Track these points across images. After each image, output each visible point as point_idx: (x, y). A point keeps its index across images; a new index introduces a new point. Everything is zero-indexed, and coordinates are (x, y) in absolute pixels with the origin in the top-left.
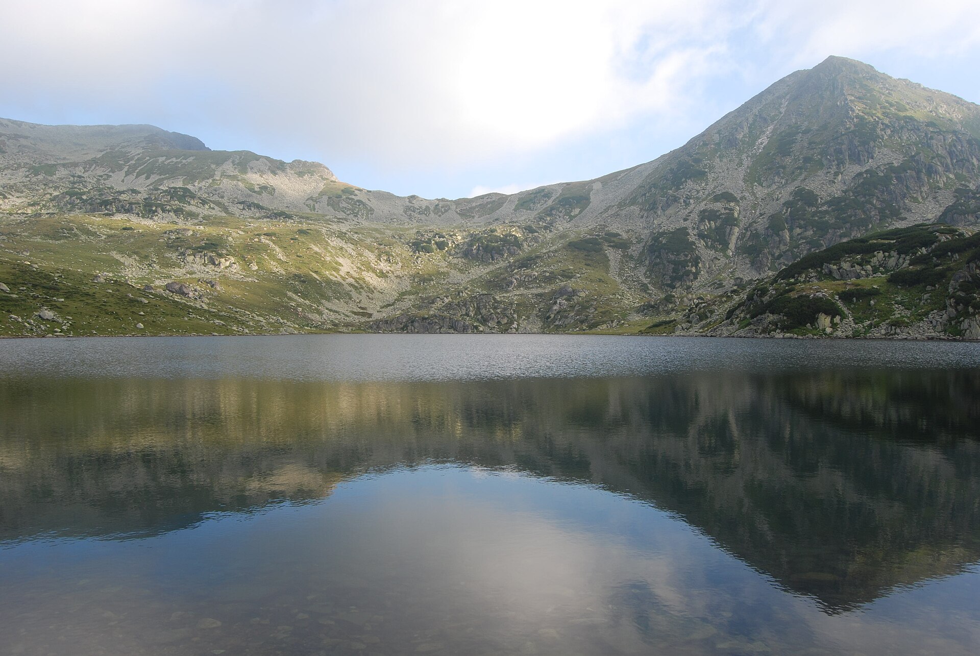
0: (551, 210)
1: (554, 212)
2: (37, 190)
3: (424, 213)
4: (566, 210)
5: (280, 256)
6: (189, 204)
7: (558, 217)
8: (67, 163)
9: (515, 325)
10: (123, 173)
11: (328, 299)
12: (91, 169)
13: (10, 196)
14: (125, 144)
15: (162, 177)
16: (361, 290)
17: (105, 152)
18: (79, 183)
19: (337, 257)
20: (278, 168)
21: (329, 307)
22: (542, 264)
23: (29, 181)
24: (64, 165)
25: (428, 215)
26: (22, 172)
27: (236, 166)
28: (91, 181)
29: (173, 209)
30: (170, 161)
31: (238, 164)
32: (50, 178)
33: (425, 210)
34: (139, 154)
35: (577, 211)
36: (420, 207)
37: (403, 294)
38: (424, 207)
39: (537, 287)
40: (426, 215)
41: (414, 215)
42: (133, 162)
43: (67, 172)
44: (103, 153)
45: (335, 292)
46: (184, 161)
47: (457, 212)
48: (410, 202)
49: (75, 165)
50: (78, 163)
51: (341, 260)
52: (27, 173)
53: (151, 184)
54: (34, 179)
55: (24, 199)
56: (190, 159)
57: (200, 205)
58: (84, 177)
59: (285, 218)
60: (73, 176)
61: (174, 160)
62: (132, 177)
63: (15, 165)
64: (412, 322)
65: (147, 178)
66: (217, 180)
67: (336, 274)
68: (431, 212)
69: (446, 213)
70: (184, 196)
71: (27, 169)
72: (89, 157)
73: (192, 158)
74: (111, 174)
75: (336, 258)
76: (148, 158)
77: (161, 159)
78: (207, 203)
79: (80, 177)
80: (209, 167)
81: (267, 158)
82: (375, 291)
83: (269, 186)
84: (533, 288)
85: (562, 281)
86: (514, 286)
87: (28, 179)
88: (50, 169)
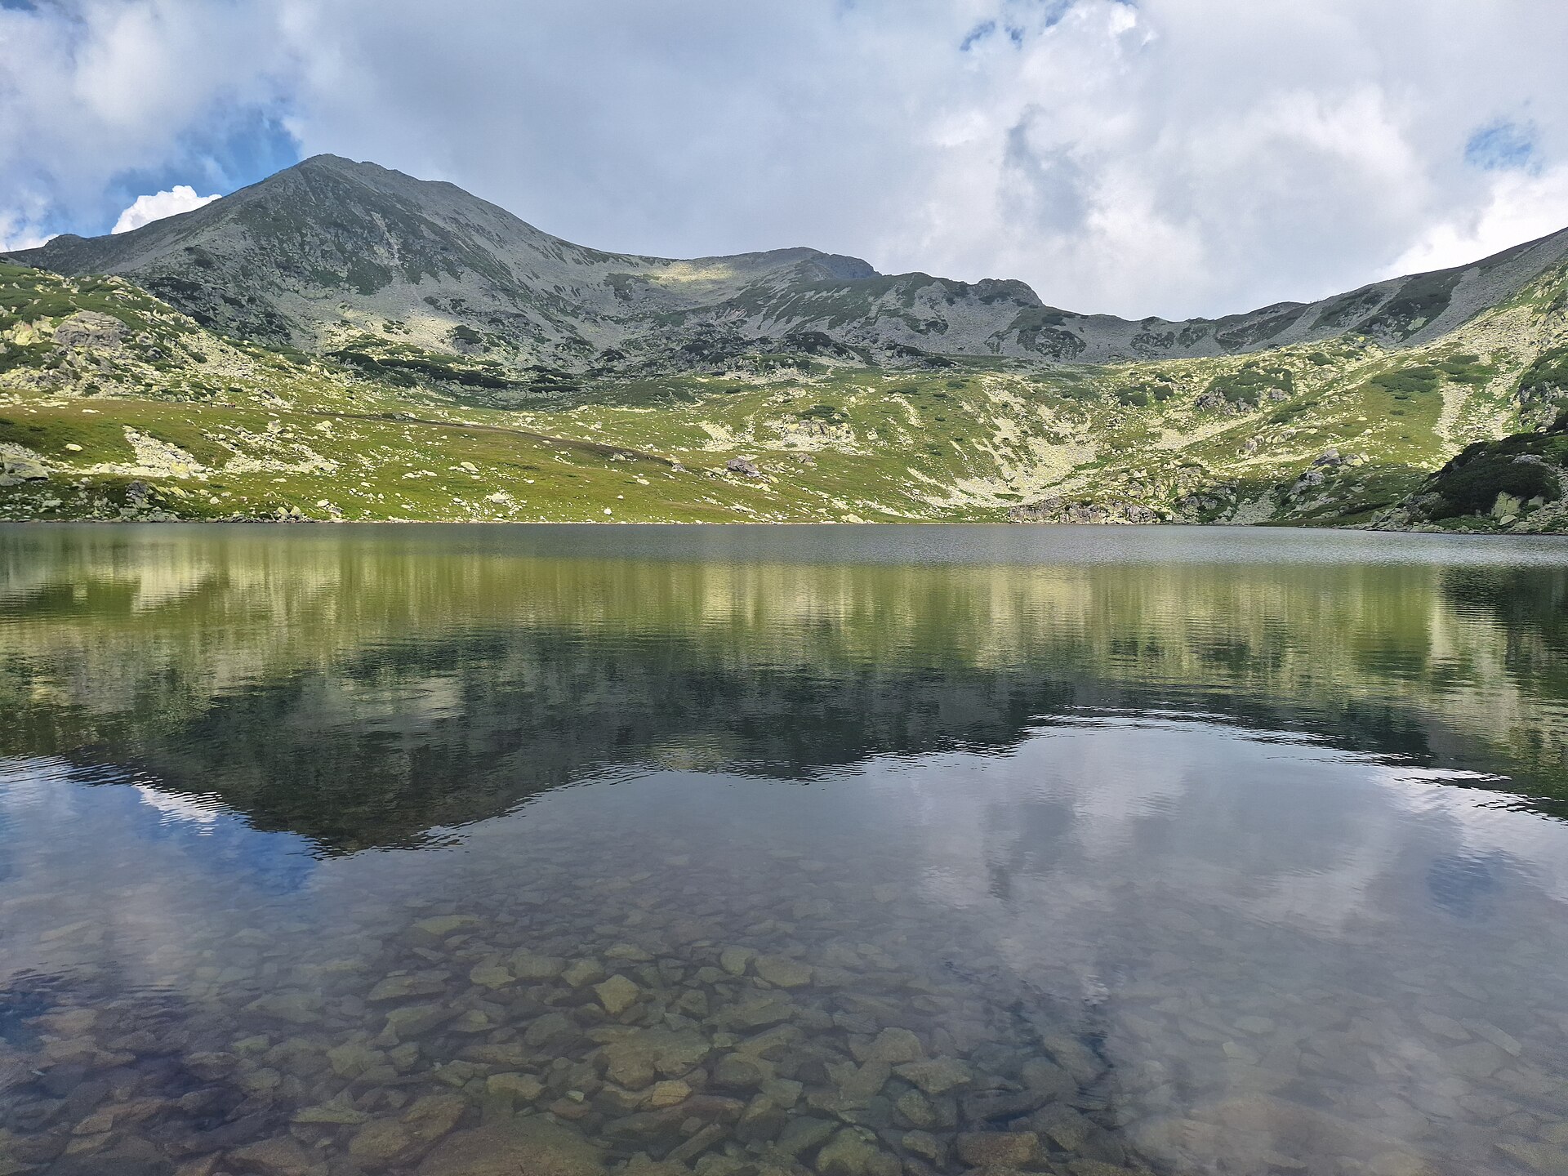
0: (1370, 326)
1: (1375, 327)
2: (658, 346)
3: (1163, 344)
4: (1399, 322)
5: (914, 421)
6: (821, 354)
7: (1381, 335)
8: (698, 309)
9: (1228, 513)
10: (761, 316)
11: (966, 476)
12: (725, 315)
13: (627, 355)
14: (770, 277)
15: (807, 318)
16: (1018, 463)
17: (745, 290)
18: (706, 334)
19: (997, 418)
20: (957, 295)
21: (964, 489)
22: (1313, 414)
23: (652, 334)
24: (694, 311)
25: (1168, 346)
26: (647, 324)
27: (900, 296)
28: (721, 330)
29: (796, 362)
30: (818, 296)
31: (903, 293)
32: (676, 329)
33: (1167, 338)
34: (783, 290)
35: (1420, 321)
36: (1158, 335)
37: (1080, 467)
38: (1165, 334)
39: (1288, 452)
40: (1166, 346)
41: (1146, 348)
42: (774, 301)
43: (696, 320)
44: (742, 291)
45: (979, 467)
46: (836, 295)
47: (1216, 339)
48: (1144, 328)
49: (707, 310)
50: (711, 307)
51: (999, 422)
52: (653, 324)
53: (791, 330)
54: (658, 332)
55: (642, 358)
56: (844, 292)
57: (835, 355)
58: (713, 326)
59: (941, 365)
60: (701, 325)
61: (824, 294)
62: (770, 322)
63: (641, 316)
64: (1067, 509)
65: (788, 321)
66: (871, 319)
67: (986, 442)
68: (1175, 341)
69: (1199, 342)
70: (815, 344)
71: (653, 320)
72: (724, 299)
73: (846, 290)
74: (745, 319)
75: (993, 419)
76: (793, 294)
77: (808, 294)
78: (845, 351)
79: (709, 325)
80: (865, 300)
81: (944, 281)
82: (1039, 464)
83: (940, 321)
84: (1281, 454)
85: (1337, 441)
86: (1253, 451)
87: (652, 332)
88: (679, 317)
